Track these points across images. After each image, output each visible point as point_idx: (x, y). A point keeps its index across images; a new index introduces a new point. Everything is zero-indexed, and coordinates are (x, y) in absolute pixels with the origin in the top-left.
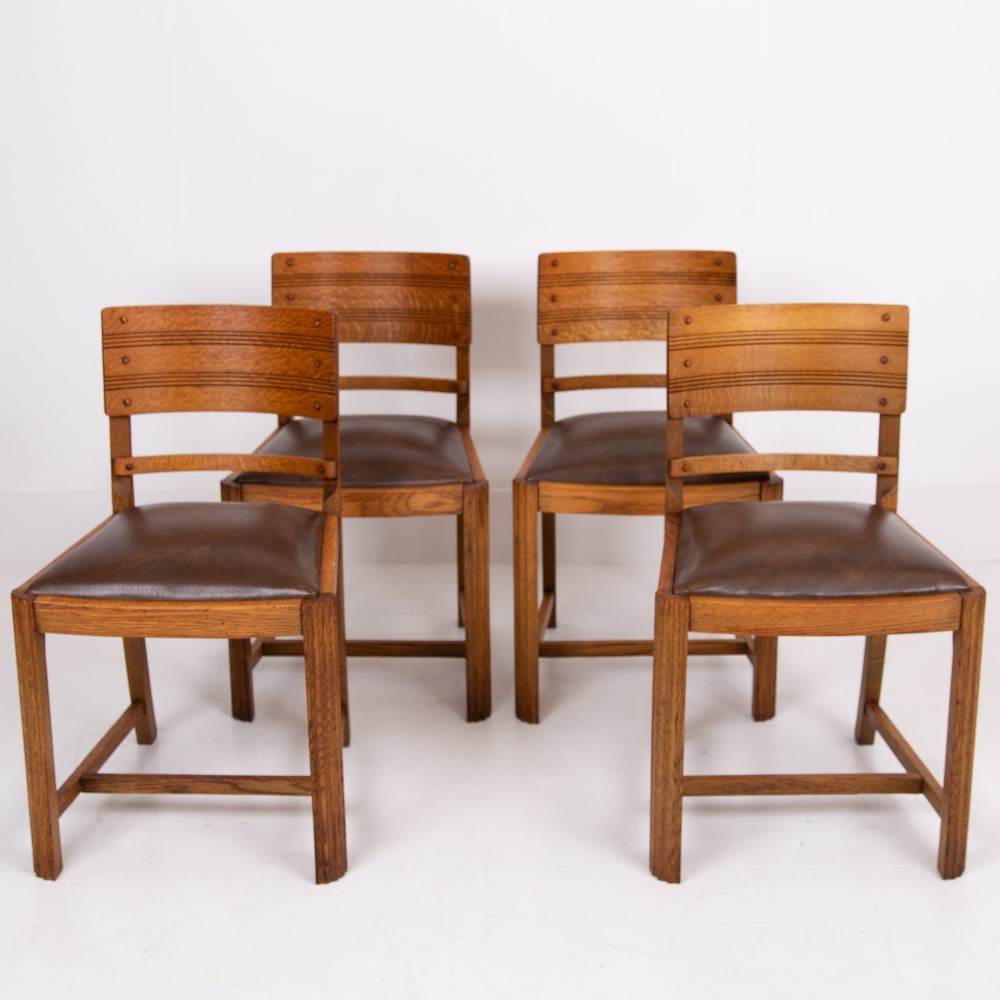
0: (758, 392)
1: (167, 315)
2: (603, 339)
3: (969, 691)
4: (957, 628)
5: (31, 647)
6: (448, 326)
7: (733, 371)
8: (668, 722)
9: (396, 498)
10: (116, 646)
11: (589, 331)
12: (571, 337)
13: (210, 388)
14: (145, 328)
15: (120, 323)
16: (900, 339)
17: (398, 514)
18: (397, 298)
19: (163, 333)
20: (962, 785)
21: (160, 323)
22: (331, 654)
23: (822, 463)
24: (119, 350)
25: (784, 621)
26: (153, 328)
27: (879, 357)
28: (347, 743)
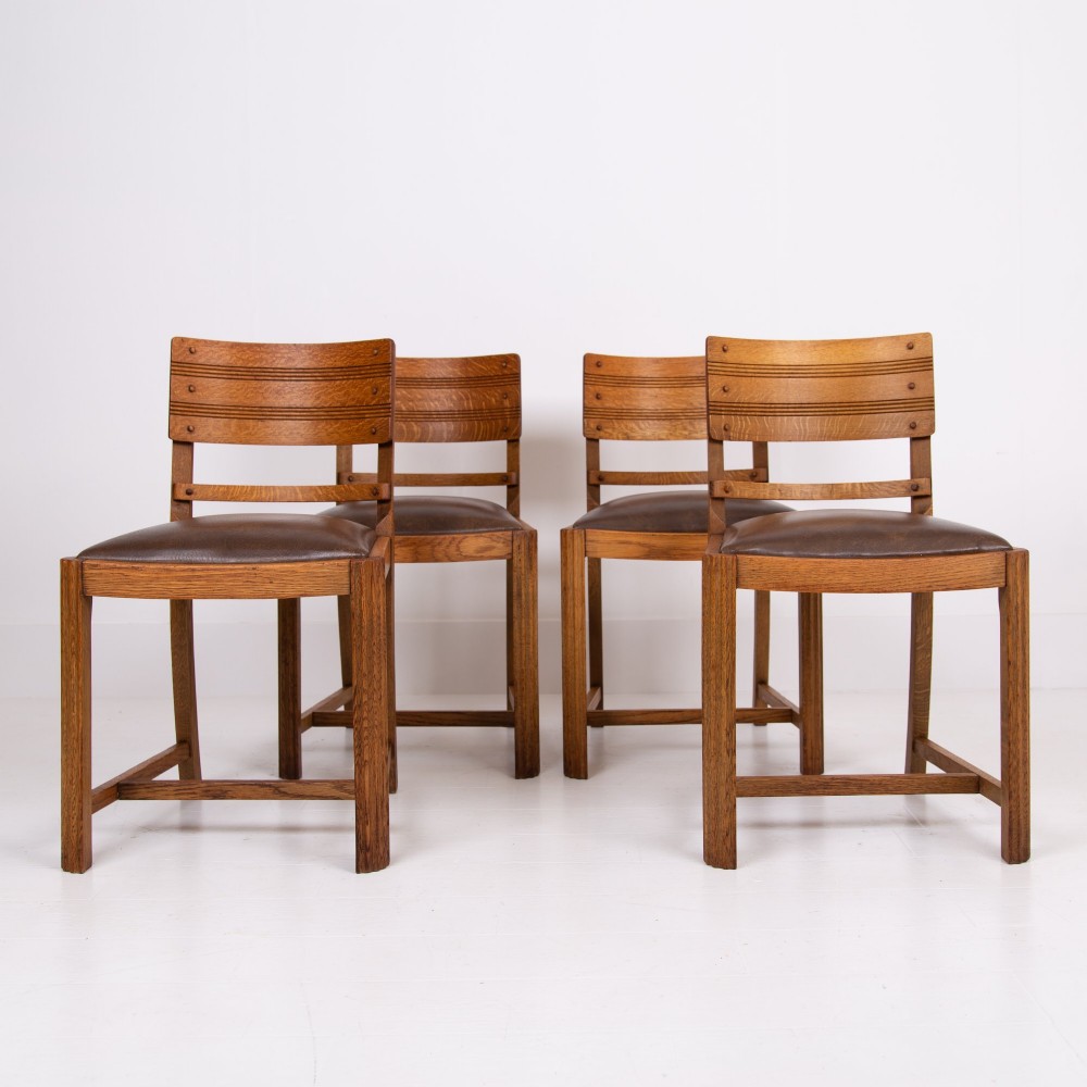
0: (794, 423)
1: (234, 351)
2: (645, 438)
3: (1020, 652)
4: (1003, 584)
5: (77, 611)
6: (500, 421)
7: (768, 401)
8: (718, 688)
9: (447, 542)
10: (163, 608)
11: (632, 429)
12: (615, 434)
13: (272, 422)
14: (212, 362)
15: (188, 353)
16: (926, 364)
17: (450, 559)
18: (452, 400)
19: (230, 368)
20: (1021, 757)
21: (226, 359)
22: (379, 618)
23: (858, 490)
24: (186, 378)
25: (831, 577)
26: (220, 362)
27: (906, 384)
28: (393, 789)
